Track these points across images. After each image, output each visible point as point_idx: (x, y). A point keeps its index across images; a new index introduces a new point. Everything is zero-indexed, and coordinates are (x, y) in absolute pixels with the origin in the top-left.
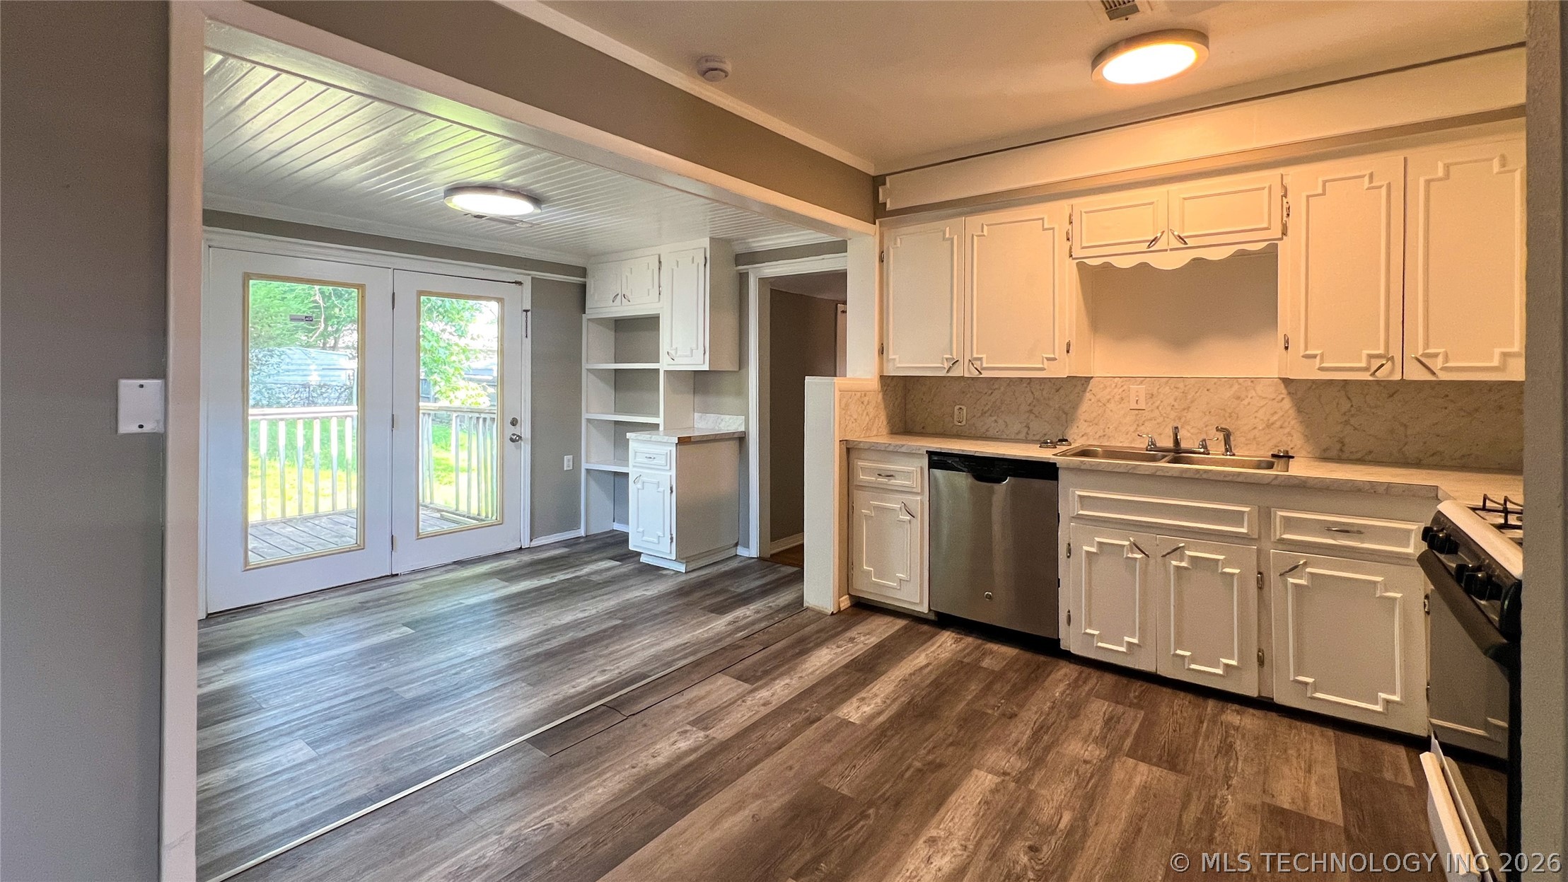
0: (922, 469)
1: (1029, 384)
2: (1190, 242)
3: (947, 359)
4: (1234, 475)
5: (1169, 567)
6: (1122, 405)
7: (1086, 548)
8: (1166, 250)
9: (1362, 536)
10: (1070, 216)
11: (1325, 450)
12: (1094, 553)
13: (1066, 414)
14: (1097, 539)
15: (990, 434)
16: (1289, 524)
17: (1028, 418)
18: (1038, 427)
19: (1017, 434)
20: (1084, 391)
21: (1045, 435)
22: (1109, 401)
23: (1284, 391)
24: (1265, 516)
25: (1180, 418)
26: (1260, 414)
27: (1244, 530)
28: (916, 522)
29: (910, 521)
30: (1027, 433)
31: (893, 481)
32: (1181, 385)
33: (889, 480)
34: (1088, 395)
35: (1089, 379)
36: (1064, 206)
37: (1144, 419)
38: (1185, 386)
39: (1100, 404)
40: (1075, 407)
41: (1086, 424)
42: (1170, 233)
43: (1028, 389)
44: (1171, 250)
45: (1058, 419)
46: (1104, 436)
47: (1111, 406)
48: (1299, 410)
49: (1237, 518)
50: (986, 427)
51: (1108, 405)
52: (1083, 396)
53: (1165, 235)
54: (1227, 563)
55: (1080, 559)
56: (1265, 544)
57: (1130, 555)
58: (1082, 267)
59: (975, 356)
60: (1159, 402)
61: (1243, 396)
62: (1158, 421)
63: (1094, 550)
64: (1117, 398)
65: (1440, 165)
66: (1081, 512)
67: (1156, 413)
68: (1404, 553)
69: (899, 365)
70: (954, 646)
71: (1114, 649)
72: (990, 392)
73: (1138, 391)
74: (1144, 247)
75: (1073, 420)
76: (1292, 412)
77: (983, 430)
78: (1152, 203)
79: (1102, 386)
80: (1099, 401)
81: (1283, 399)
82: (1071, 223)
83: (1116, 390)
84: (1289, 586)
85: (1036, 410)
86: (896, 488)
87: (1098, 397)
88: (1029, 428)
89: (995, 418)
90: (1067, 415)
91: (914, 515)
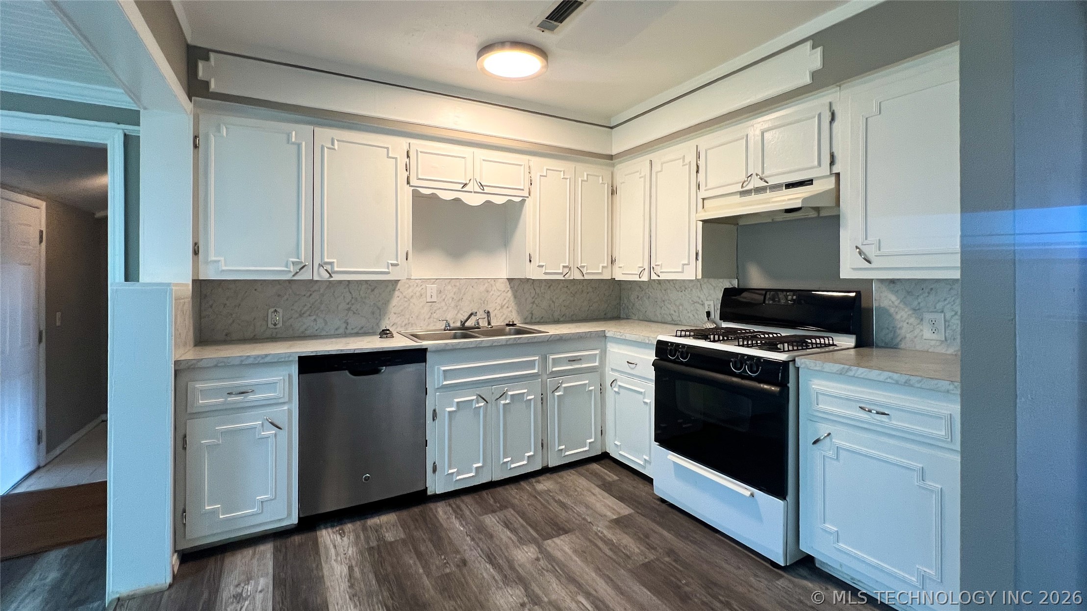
0: (290, 376)
1: (348, 285)
2: (487, 190)
3: (293, 263)
4: (532, 339)
5: (499, 404)
6: (421, 300)
7: (448, 409)
8: (472, 192)
9: (582, 361)
10: (408, 152)
11: (525, 319)
12: (454, 411)
13: (378, 308)
14: (456, 400)
15: (308, 333)
16: (556, 362)
17: (346, 315)
18: (355, 322)
19: (336, 329)
20: (394, 290)
21: (362, 328)
22: (412, 297)
23: (509, 286)
24: (544, 359)
25: (457, 306)
26: (498, 301)
27: (536, 371)
28: (284, 434)
29: (276, 435)
30: (346, 328)
31: (251, 397)
32: (458, 284)
33: (246, 397)
34: (397, 293)
35: (397, 281)
36: (402, 143)
37: (435, 308)
38: (460, 284)
39: (406, 299)
40: (387, 302)
41: (395, 316)
42: (475, 181)
43: (347, 290)
44: (475, 192)
45: (373, 313)
46: (409, 323)
47: (414, 300)
48: (515, 297)
49: (531, 365)
50: (305, 327)
51: (411, 300)
52: (393, 294)
53: (472, 181)
54: (528, 394)
55: (444, 419)
56: (545, 377)
57: (477, 406)
58: (416, 195)
59: (326, 260)
60: (445, 296)
61: (490, 290)
62: (444, 309)
63: (453, 409)
64: (418, 294)
65: (585, 174)
66: (445, 383)
67: (443, 304)
68: (594, 366)
69: (224, 268)
70: (345, 539)
71: (467, 477)
72: (308, 294)
73: (432, 288)
74: (459, 187)
75: (385, 314)
76: (512, 299)
77: (302, 329)
78: (464, 158)
79: (407, 286)
80: (405, 297)
81: (508, 291)
82: (408, 156)
83: (417, 289)
84: (556, 397)
85: (353, 308)
86: (253, 404)
87: (404, 294)
88: (347, 324)
89: (313, 318)
90: (380, 310)
91: (280, 426)
